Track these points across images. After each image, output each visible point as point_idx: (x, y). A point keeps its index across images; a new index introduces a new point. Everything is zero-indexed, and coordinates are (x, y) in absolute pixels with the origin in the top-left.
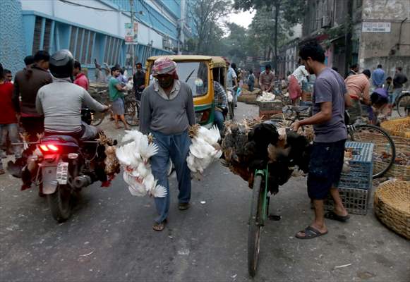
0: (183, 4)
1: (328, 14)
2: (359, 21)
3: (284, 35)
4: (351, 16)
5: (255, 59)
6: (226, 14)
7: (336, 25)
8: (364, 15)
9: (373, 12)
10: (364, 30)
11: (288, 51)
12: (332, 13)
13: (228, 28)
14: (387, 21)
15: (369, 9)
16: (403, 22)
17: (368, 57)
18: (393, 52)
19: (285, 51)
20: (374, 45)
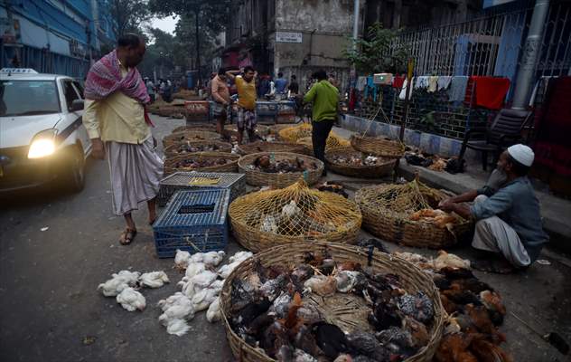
0: (94, 4)
1: (247, 23)
2: (273, 31)
3: (211, 43)
4: (266, 25)
5: (184, 69)
6: (147, 19)
7: (254, 34)
8: (277, 25)
9: (286, 22)
10: (278, 39)
11: (214, 61)
12: (251, 21)
13: (152, 35)
14: (298, 32)
15: (281, 19)
16: (313, 33)
17: (282, 66)
18: (305, 62)
19: (211, 60)
20: (288, 54)
